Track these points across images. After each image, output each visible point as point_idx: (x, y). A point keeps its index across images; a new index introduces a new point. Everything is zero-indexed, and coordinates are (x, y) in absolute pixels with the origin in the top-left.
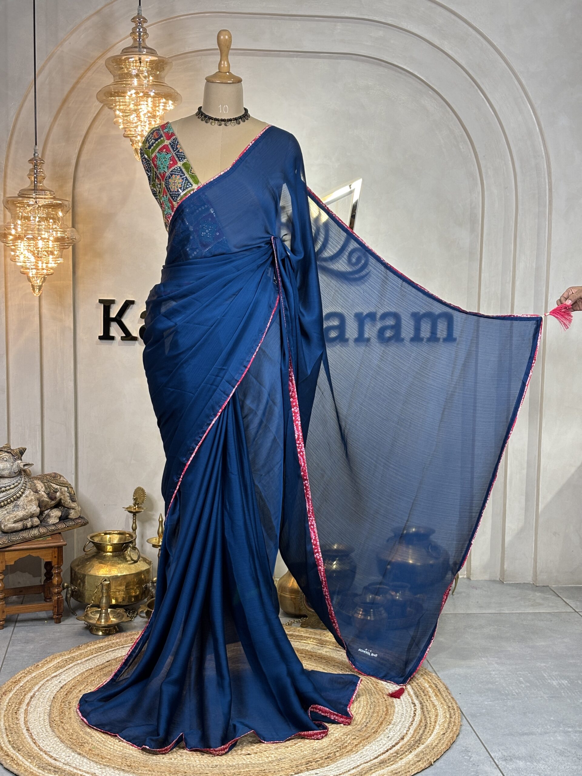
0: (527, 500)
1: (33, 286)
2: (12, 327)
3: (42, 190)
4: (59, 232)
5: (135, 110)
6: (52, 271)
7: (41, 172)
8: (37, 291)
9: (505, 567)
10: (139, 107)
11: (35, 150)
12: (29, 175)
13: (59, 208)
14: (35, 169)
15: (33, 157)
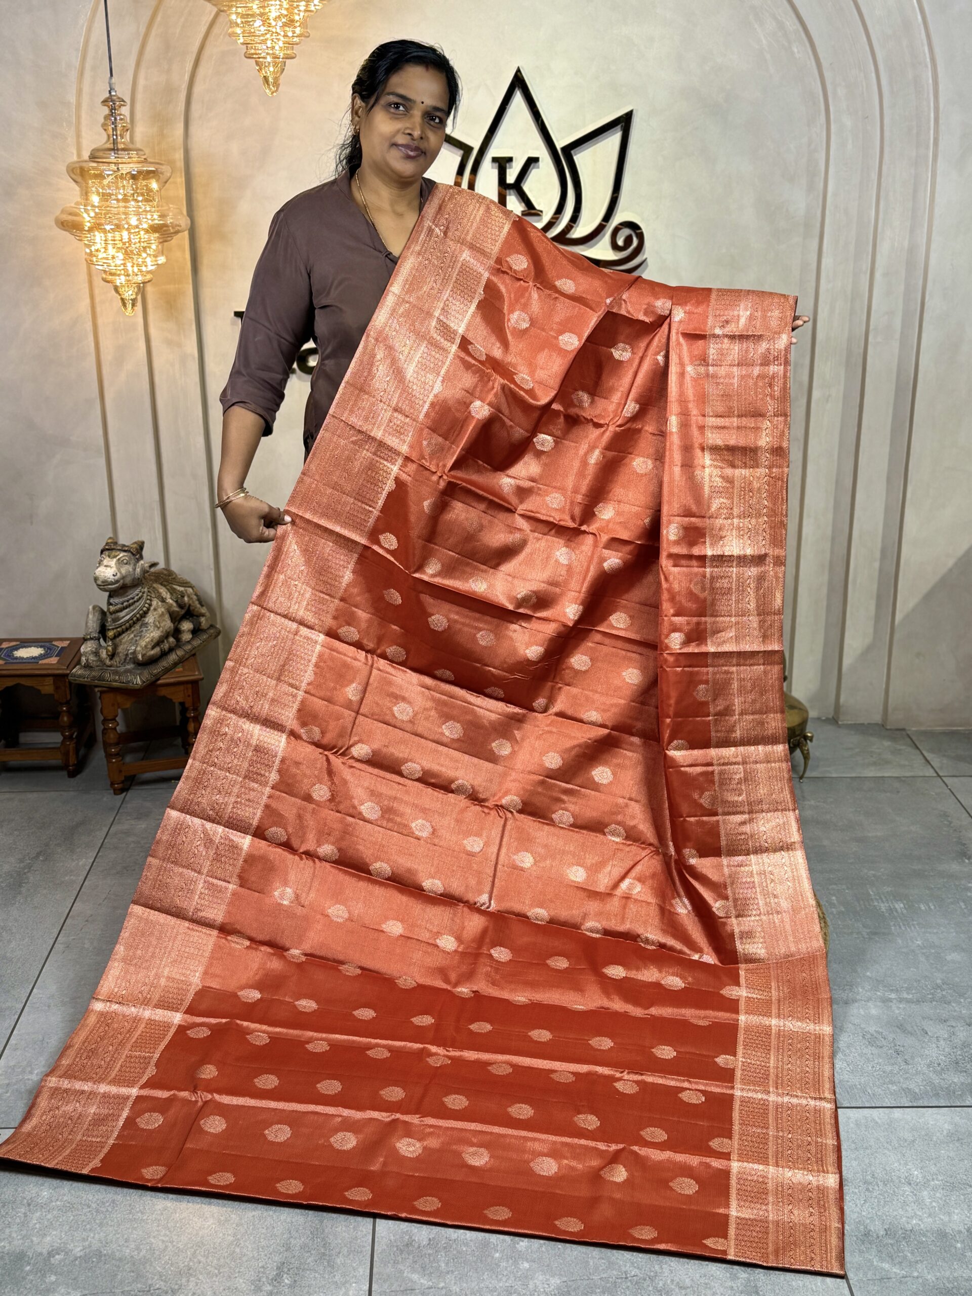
0: (878, 606)
1: (122, 299)
2: (107, 356)
3: (123, 150)
4: (156, 217)
5: (261, 15)
6: (149, 277)
7: (121, 119)
8: (129, 306)
9: (842, 700)
10: (267, 10)
11: (110, 85)
12: (104, 126)
13: (153, 177)
14: (112, 115)
15: (108, 95)
